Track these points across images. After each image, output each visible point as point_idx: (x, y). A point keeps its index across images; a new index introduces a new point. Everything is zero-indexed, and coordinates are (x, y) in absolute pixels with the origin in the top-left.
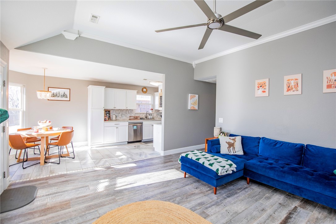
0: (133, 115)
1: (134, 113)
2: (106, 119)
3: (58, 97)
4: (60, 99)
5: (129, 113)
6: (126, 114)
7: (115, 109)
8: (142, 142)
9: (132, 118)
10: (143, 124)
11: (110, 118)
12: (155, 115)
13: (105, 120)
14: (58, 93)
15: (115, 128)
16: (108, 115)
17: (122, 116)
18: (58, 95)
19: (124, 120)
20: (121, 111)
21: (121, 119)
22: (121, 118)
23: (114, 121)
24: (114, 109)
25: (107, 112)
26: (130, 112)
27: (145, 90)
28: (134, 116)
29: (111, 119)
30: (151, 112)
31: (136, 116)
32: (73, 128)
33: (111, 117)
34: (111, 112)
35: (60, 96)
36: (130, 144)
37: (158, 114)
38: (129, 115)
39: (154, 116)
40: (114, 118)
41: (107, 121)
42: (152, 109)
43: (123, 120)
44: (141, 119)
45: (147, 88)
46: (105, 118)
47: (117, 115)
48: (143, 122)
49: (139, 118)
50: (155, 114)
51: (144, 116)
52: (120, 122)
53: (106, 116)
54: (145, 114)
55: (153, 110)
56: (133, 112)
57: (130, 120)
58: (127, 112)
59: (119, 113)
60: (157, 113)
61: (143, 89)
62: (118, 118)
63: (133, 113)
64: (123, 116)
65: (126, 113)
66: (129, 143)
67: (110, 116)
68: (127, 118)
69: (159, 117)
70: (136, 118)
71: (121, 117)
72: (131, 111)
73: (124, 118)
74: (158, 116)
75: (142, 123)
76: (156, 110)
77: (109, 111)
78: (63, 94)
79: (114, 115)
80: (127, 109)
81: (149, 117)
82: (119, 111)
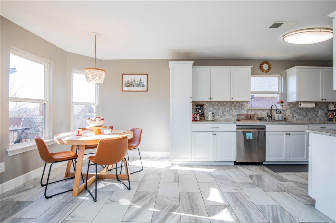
0: (243, 112)
1: (246, 109)
2: (197, 118)
3: (133, 86)
4: (135, 89)
5: (235, 109)
6: (231, 111)
7: (212, 100)
8: (265, 165)
9: (242, 117)
10: (267, 130)
11: (203, 118)
12: (288, 113)
13: (195, 120)
14: (133, 81)
15: (211, 135)
16: (200, 111)
17: (223, 113)
18: (133, 83)
19: (227, 122)
20: (221, 105)
21: (223, 119)
22: (221, 117)
23: (210, 122)
24: (209, 100)
25: (199, 107)
26: (237, 107)
27: (265, 67)
28: (245, 113)
29: (206, 118)
30: (279, 106)
31: (250, 113)
32: (142, 129)
33: (206, 114)
34: (205, 107)
35: (136, 85)
36: (239, 167)
37: (295, 111)
38: (235, 113)
39: (285, 115)
40: (210, 117)
41: (198, 122)
42: (282, 102)
43: (225, 121)
44: (260, 119)
45: (271, 63)
46: (195, 116)
47: (215, 111)
48: (267, 125)
49: (255, 119)
50: (289, 111)
51: (264, 115)
52: (220, 124)
53: (197, 114)
54: (268, 111)
55: (284, 103)
56: (243, 107)
57: (237, 120)
58: (233, 108)
59: (219, 109)
60: (294, 109)
61: (261, 64)
62: (217, 117)
63: (244, 109)
64: (225, 113)
65: (231, 109)
66: (236, 163)
67: (203, 114)
68: (233, 117)
69: (297, 117)
70: (250, 118)
71: (221, 115)
72: (240, 104)
73: (228, 117)
74: (295, 115)
75: (264, 128)
76: (291, 103)
77: (202, 106)
78: (139, 81)
79: (211, 111)
80: (232, 100)
81: (277, 116)
82: (219, 105)
